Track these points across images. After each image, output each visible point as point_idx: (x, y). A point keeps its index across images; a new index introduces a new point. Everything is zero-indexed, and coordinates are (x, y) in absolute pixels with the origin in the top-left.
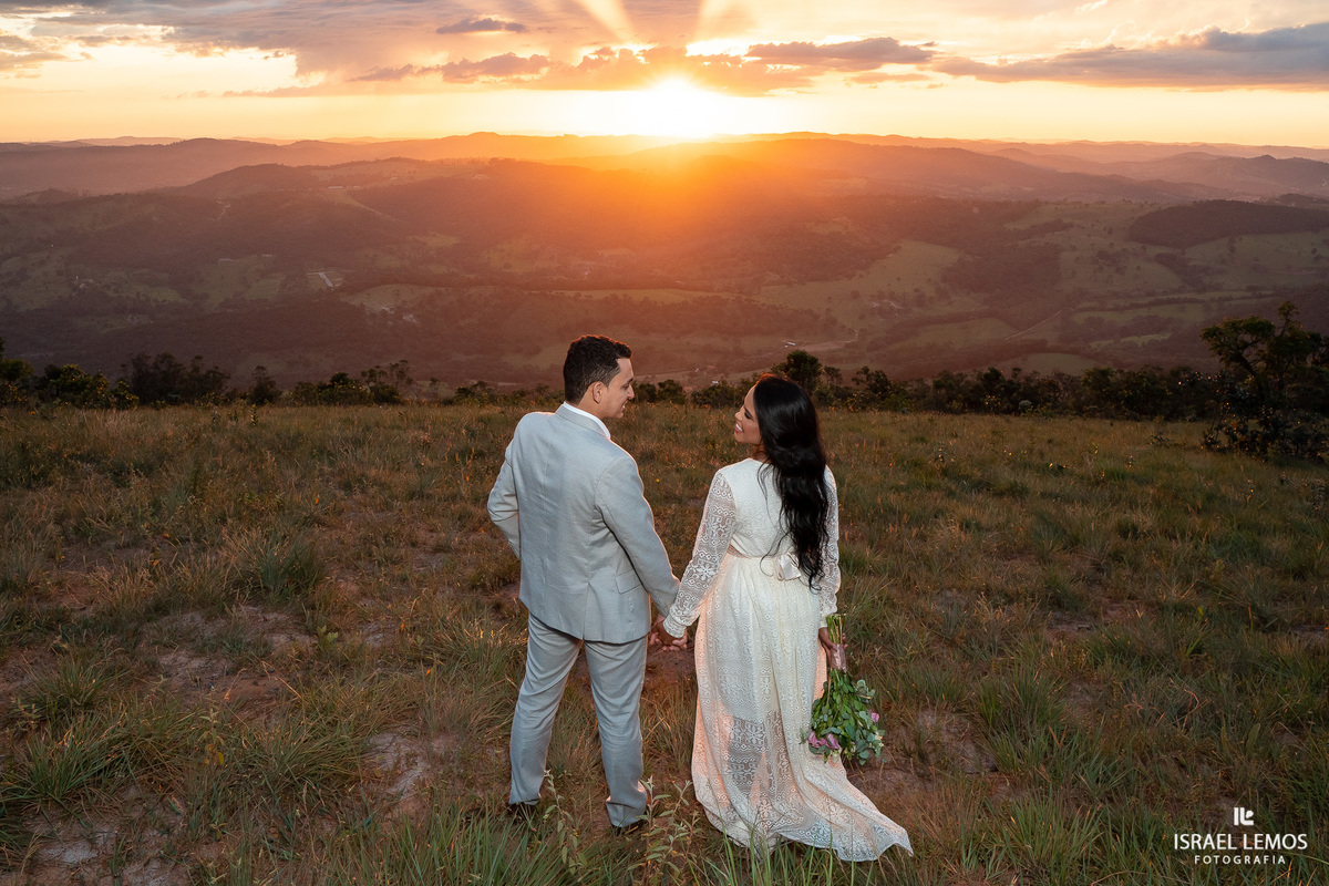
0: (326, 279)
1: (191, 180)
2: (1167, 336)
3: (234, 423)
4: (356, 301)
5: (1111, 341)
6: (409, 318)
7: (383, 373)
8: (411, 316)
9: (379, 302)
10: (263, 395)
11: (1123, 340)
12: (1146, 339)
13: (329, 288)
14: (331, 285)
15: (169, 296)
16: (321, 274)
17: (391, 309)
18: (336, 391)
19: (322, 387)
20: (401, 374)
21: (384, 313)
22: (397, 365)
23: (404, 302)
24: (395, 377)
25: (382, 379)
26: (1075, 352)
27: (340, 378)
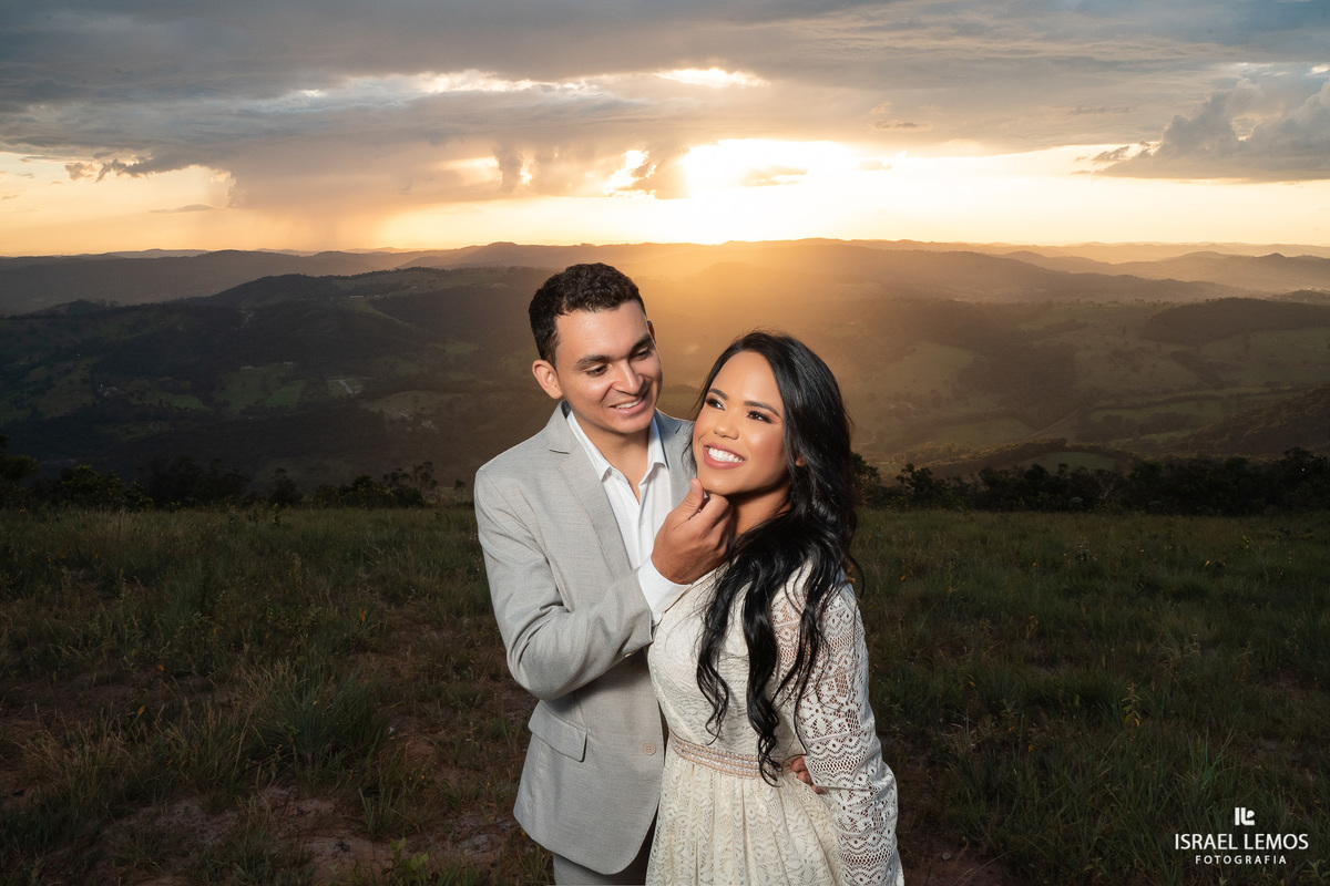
0: (345, 386)
1: (216, 291)
2: (1187, 433)
3: (253, 524)
4: (375, 408)
5: (1130, 440)
6: (427, 424)
7: (405, 476)
8: (430, 422)
9: (398, 409)
10: (285, 496)
11: (1142, 438)
12: (1166, 436)
13: (349, 395)
14: (350, 392)
15: (190, 403)
16: (342, 382)
17: (410, 416)
18: (360, 493)
19: (345, 490)
20: (426, 477)
21: (403, 419)
22: (421, 467)
23: (423, 409)
24: (420, 480)
25: (406, 482)
26: (1093, 450)
27: (363, 481)
